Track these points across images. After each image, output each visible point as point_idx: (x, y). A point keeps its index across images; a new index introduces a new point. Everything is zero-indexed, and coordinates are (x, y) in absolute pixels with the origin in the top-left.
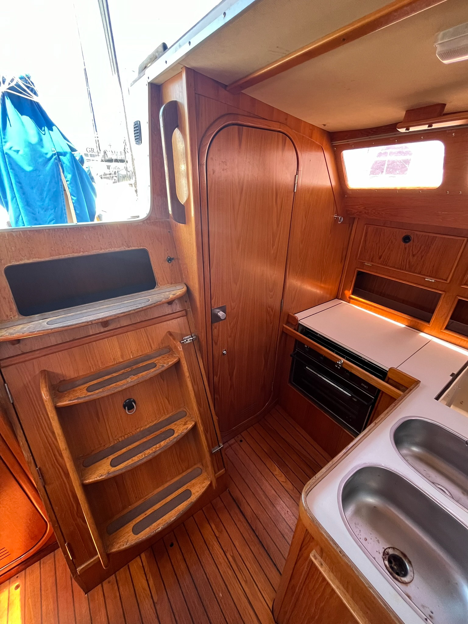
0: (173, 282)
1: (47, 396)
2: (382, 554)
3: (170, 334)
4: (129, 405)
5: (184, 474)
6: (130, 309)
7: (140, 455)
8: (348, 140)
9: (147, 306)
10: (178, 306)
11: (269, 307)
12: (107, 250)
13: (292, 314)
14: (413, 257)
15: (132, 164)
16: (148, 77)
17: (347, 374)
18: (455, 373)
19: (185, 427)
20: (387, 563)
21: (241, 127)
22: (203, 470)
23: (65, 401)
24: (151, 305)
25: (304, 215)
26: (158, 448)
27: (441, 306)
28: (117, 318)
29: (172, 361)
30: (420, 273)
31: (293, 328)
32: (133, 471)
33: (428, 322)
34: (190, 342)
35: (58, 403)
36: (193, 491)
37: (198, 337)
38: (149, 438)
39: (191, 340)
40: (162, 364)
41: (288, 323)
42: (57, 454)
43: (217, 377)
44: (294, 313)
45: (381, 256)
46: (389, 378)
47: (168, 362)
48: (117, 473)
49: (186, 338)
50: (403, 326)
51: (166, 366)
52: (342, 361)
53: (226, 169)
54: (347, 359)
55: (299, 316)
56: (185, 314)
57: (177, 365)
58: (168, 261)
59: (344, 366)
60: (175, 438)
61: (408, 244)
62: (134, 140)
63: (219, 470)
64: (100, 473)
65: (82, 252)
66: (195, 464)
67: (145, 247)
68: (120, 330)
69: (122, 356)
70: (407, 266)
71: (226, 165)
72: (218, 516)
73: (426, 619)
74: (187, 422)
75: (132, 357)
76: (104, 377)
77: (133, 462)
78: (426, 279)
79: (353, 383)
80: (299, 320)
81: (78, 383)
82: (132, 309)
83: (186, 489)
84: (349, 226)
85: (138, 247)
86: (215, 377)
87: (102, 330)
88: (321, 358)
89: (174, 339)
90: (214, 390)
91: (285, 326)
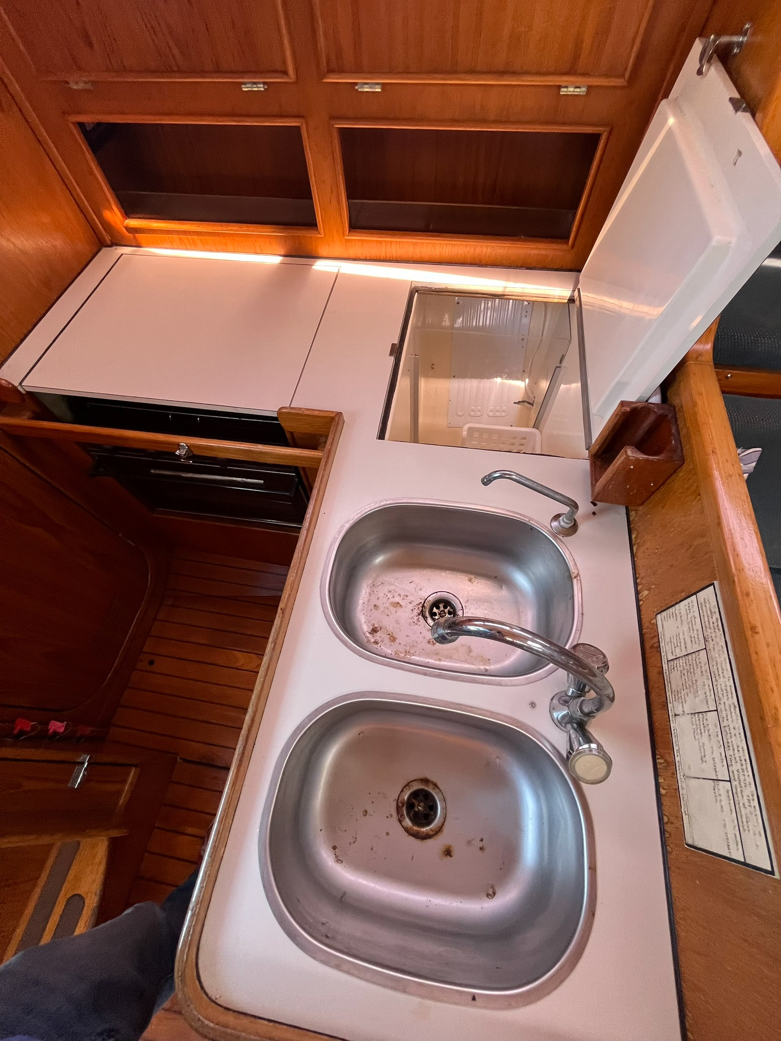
18: (396, 341)
30: (218, 71)
31: (26, 415)
33: (314, 225)
36: (82, 890)
46: (290, 432)
50: (276, 260)
52: (186, 446)
55: (10, 373)
59: (198, 453)
78: (245, 88)
80: (20, 384)
83: (66, 898)
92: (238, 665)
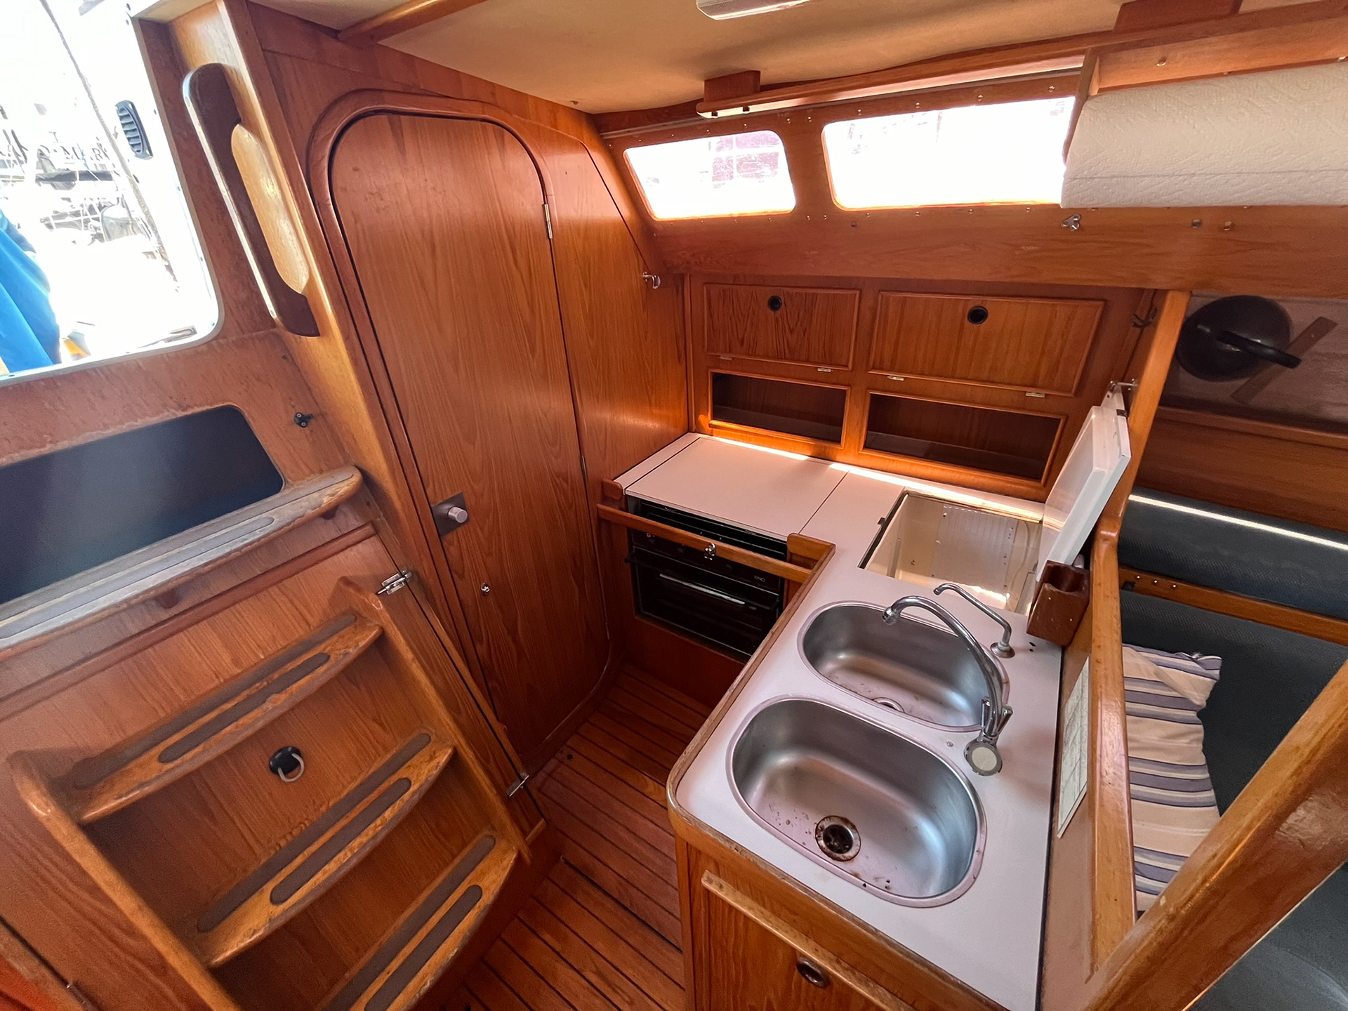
0: (324, 467)
1: (47, 805)
2: (814, 833)
3: (347, 581)
4: (286, 763)
5: (457, 861)
6: (228, 550)
7: (341, 854)
8: (629, 130)
9: (268, 534)
10: (351, 516)
11: (558, 477)
12: (124, 427)
13: (610, 479)
14: (791, 333)
15: (140, 205)
16: (128, 5)
17: (728, 566)
18: (885, 516)
19: (434, 763)
20: (822, 842)
21: (395, 117)
22: (497, 839)
23: (106, 802)
24: (280, 529)
25: (582, 283)
26: (379, 826)
27: (850, 411)
28: (196, 578)
29: (366, 638)
30: (807, 361)
31: (616, 507)
32: (331, 895)
33: (839, 442)
34: (399, 587)
35: (84, 814)
36: (483, 884)
37: (417, 573)
38: (352, 815)
39: (400, 583)
40: (343, 651)
41: (605, 499)
42: (117, 932)
43: (482, 644)
44: (612, 477)
45: (743, 339)
46: (791, 554)
47: (357, 643)
48: (293, 912)
49: (388, 582)
50: (804, 458)
51: (353, 652)
52: (714, 546)
53: (384, 209)
54: (724, 541)
55: (623, 481)
56: (372, 531)
57: (382, 642)
58: (299, 424)
59: (719, 554)
60: (414, 793)
61: (778, 312)
62: (129, 147)
63: (532, 826)
64: (249, 927)
65: (51, 442)
66: (477, 833)
67: (230, 401)
68: (215, 605)
69: (236, 662)
70: (787, 351)
71: (382, 199)
72: (552, 913)
73: (865, 885)
74: (434, 753)
75: (262, 657)
76: (200, 720)
77: (326, 876)
78: (819, 370)
79: (742, 579)
80: (625, 489)
81: (129, 753)
82: (234, 548)
83: (469, 886)
84: (678, 291)
85: (211, 406)
86: (478, 646)
87: (164, 615)
88: (681, 550)
89: (359, 590)
90: (484, 672)
91: (600, 506)
92: (647, 791)
